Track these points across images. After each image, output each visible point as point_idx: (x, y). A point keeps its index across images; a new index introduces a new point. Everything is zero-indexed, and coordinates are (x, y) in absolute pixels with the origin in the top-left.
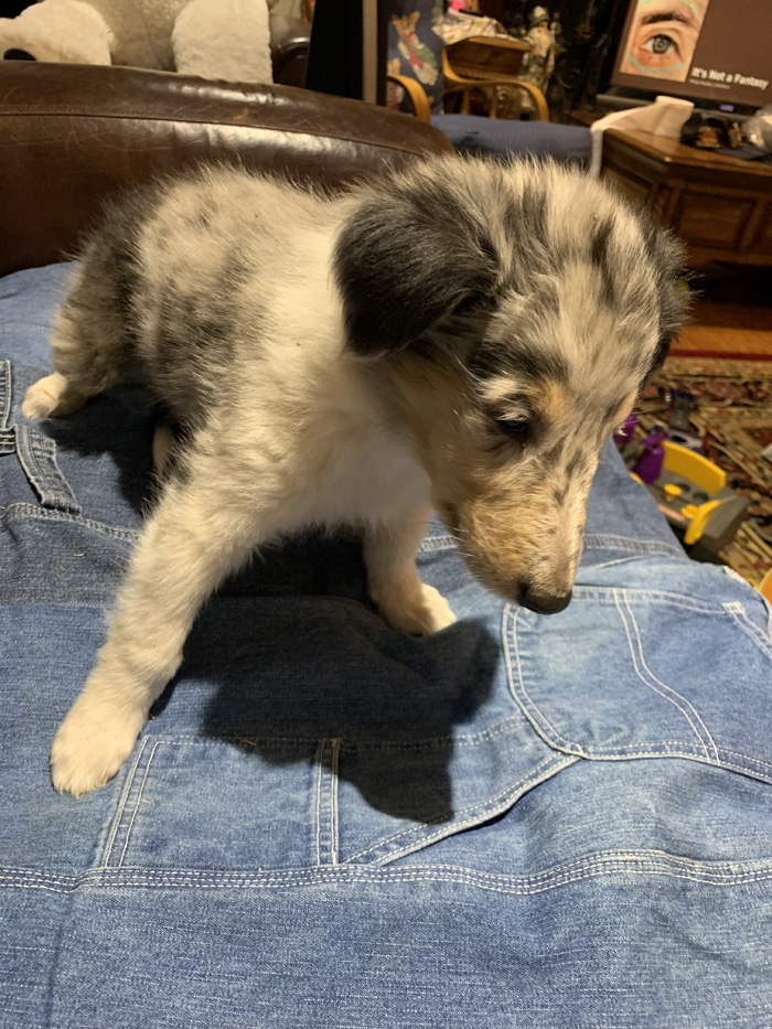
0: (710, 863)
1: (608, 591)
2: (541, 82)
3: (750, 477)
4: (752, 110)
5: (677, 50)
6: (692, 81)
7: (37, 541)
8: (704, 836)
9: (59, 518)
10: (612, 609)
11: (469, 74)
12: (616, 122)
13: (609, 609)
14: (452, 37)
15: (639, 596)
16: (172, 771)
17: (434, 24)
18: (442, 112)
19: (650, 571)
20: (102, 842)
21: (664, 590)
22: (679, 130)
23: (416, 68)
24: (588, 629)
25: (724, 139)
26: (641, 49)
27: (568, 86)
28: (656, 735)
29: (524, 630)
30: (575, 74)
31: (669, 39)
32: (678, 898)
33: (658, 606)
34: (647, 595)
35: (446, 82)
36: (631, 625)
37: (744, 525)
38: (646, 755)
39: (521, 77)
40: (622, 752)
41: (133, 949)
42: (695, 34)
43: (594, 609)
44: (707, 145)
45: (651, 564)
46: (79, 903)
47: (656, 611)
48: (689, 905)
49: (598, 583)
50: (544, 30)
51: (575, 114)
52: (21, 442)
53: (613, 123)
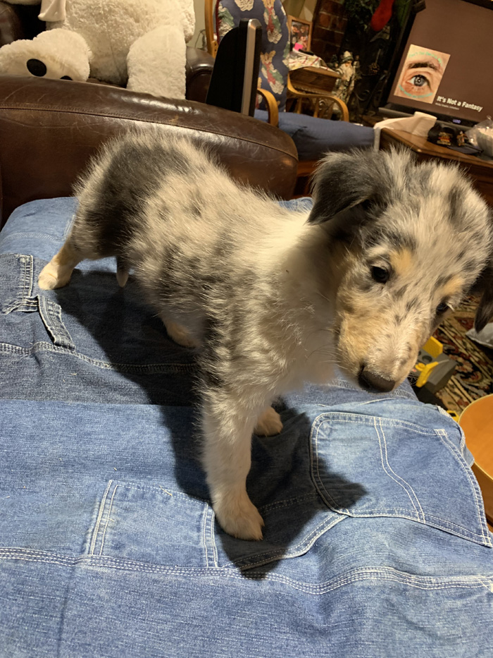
0: (420, 577)
1: (370, 417)
2: (345, 96)
3: (458, 348)
4: (472, 124)
5: (429, 84)
6: (436, 104)
7: (51, 365)
8: (418, 562)
9: (63, 352)
10: (373, 428)
11: (302, 89)
12: (390, 125)
13: (371, 429)
14: (294, 66)
15: (388, 423)
16: (125, 504)
17: (284, 59)
18: (285, 111)
19: (395, 408)
20: (89, 540)
21: (402, 420)
22: (427, 132)
23: (271, 84)
24: (358, 439)
25: (454, 140)
26: (406, 82)
27: (361, 99)
28: (391, 504)
29: (322, 438)
30: (366, 92)
31: (424, 78)
32: (401, 595)
33: (398, 429)
34: (392, 422)
35: (289, 93)
36: (382, 439)
37: (453, 378)
38: (384, 515)
39: (333, 92)
40: (371, 513)
41: (107, 601)
42: (441, 77)
43: (362, 427)
44: (444, 143)
45: (396, 403)
46: (78, 574)
47: (397, 432)
48: (407, 599)
49: (365, 412)
50: (349, 65)
51: (365, 117)
52: (42, 306)
53: (387, 125)
